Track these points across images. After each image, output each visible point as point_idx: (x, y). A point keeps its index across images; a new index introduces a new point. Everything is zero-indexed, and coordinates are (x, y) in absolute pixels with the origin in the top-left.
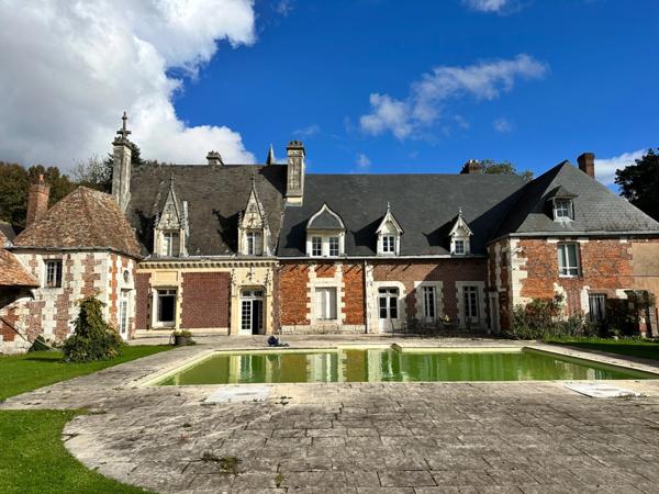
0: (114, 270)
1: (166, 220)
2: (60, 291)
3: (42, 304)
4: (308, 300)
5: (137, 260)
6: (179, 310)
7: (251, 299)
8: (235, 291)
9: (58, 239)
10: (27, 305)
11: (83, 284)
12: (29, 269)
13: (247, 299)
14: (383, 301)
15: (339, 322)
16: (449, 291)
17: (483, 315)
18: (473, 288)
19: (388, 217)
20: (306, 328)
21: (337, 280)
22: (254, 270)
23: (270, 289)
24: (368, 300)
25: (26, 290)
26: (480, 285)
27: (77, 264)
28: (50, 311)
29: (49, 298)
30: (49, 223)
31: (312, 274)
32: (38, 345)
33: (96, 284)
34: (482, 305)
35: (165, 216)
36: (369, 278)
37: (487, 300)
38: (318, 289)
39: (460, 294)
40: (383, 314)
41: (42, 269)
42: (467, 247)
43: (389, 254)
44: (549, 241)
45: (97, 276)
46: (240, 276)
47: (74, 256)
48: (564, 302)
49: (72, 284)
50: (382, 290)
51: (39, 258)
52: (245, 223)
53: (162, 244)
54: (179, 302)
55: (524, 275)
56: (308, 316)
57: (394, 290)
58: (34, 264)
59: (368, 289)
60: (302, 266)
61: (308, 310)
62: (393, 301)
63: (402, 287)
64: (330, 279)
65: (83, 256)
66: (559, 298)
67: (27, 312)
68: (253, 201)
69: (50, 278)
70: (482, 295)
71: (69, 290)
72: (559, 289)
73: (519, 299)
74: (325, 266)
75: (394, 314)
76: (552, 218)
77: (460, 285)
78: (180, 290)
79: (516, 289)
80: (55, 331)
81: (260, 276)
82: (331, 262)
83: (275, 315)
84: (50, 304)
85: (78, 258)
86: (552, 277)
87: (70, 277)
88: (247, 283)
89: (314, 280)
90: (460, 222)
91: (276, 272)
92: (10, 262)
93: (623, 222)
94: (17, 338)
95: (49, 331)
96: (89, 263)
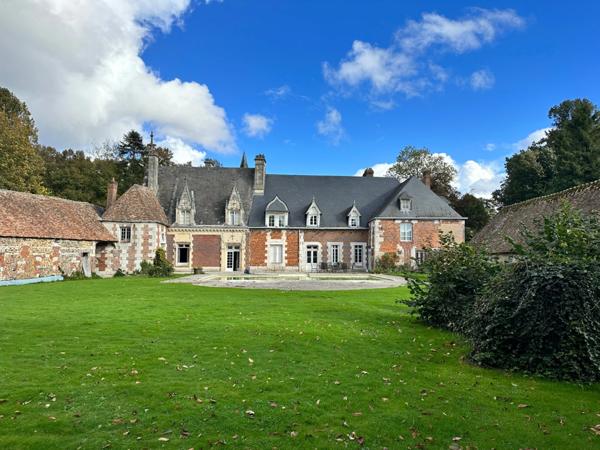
0: (158, 234)
1: (183, 203)
2: (130, 244)
3: (120, 251)
4: (266, 252)
5: (167, 227)
6: (191, 256)
7: (233, 250)
8: (223, 246)
9: (127, 216)
10: (112, 252)
11: (142, 241)
12: (112, 232)
13: (230, 251)
14: (309, 253)
15: (283, 265)
16: (347, 248)
17: (365, 261)
18: (360, 247)
19: (314, 204)
20: (265, 267)
21: (283, 241)
22: (235, 234)
23: (244, 245)
24: (300, 252)
25: (112, 243)
26: (364, 245)
27: (139, 230)
28: (124, 255)
29: (123, 248)
30: (120, 206)
31: (269, 237)
32: (119, 274)
33: (150, 241)
34: (364, 256)
35: (182, 201)
36: (301, 240)
37: (367, 253)
38: (272, 245)
39: (353, 250)
40: (309, 261)
41: (119, 233)
42: (358, 223)
43: (314, 226)
44: (397, 222)
45: (150, 237)
46: (227, 238)
47: (137, 225)
48: (402, 255)
49: (137, 241)
50: (309, 247)
51: (118, 225)
52: (229, 206)
53: (181, 218)
54: (191, 251)
55: (382, 240)
56: (266, 261)
57: (316, 247)
58: (114, 229)
59: (301, 246)
60: (263, 232)
61: (266, 258)
62: (315, 253)
63: (320, 245)
64: (279, 240)
65: (142, 225)
66: (400, 253)
67: (111, 255)
68: (234, 193)
69: (123, 237)
70: (364, 250)
71: (135, 244)
72: (400, 248)
73: (379, 254)
74: (277, 232)
75: (315, 261)
76: (399, 208)
77: (353, 244)
78: (192, 245)
79: (377, 247)
80: (127, 266)
81: (239, 237)
82: (280, 230)
83: (247, 260)
84: (124, 251)
85: (140, 226)
86: (396, 241)
87: (135, 237)
88: (231, 241)
89: (270, 241)
90: (354, 208)
91: (247, 235)
92: (103, 228)
93: (438, 212)
94: (107, 269)
95: (124, 266)
96: (146, 230)
